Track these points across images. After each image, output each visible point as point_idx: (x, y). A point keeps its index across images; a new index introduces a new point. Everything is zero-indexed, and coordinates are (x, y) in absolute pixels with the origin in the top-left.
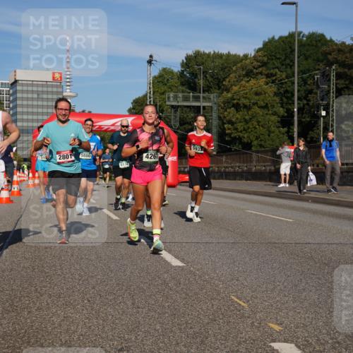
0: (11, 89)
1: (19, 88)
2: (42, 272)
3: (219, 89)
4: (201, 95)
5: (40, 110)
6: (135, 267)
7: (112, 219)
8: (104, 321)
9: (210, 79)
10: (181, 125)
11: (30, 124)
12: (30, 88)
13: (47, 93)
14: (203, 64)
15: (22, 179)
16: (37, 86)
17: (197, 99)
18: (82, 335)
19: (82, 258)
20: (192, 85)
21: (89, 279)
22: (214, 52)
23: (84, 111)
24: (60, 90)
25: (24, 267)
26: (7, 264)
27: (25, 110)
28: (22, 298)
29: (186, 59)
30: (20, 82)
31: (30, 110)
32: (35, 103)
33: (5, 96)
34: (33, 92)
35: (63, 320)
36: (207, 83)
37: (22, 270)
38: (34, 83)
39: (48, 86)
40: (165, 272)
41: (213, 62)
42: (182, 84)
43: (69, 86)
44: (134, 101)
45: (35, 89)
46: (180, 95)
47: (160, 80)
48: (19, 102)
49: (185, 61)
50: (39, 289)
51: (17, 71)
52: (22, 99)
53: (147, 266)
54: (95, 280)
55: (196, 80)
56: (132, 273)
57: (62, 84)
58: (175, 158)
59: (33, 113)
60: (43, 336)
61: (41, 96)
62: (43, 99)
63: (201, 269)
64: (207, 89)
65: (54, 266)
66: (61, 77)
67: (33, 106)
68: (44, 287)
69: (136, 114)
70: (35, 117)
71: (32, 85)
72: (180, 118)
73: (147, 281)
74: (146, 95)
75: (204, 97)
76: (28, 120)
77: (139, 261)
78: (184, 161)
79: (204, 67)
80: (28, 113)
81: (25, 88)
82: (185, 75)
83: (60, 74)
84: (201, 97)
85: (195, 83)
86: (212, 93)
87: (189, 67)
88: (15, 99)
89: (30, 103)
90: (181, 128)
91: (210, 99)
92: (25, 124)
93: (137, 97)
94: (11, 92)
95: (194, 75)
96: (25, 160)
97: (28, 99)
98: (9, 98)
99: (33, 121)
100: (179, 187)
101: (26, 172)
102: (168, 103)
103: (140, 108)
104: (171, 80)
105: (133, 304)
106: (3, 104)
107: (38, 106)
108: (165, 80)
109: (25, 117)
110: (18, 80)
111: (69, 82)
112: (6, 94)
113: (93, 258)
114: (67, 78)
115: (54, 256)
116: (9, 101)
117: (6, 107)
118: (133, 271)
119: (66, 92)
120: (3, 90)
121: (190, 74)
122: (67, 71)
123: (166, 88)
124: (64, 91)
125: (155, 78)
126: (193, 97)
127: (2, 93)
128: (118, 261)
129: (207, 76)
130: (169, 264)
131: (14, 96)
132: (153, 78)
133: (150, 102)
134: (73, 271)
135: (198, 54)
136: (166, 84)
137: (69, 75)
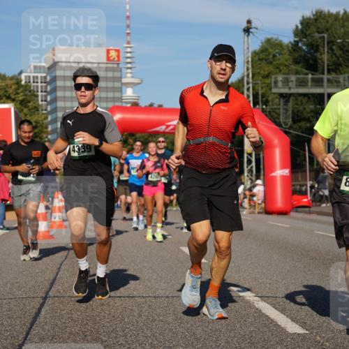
0: (48, 74)
1: (59, 73)
4: (325, 77)
6: (232, 334)
9: (338, 53)
10: (294, 121)
14: (327, 30)
17: (318, 82)
19: (154, 320)
20: (311, 62)
22: (345, 12)
23: (151, 105)
24: (117, 74)
25: (71, 333)
26: (47, 327)
27: (68, 104)
29: (302, 24)
30: (60, 64)
33: (39, 84)
36: (334, 58)
39: (99, 70)
41: (343, 26)
42: (296, 62)
43: (130, 68)
46: (293, 78)
47: (262, 56)
48: (59, 94)
49: (300, 27)
52: (64, 89)
53: (251, 332)
55: (318, 55)
56: (228, 343)
57: (121, 66)
58: (286, 172)
63: (333, 338)
64: (335, 68)
65: (115, 331)
66: (118, 56)
72: (293, 111)
75: (329, 80)
77: (238, 326)
78: (299, 175)
79: (329, 35)
81: (68, 73)
82: (300, 48)
83: (118, 51)
84: (325, 81)
85: (315, 60)
86: (341, 74)
87: (305, 36)
88: (54, 90)
90: (295, 126)
91: (339, 82)
94: (48, 79)
95: (314, 47)
98: (46, 87)
100: (293, 214)
102: (274, 90)
104: (278, 57)
106: (37, 96)
108: (271, 56)
110: (58, 62)
111: (130, 63)
112: (41, 82)
113: (170, 319)
114: (128, 58)
115: (114, 317)
116: (45, 92)
117: (42, 101)
118: (229, 340)
119: (126, 77)
120: (37, 77)
121: (307, 45)
122: (127, 47)
123: (271, 68)
124: (123, 76)
125: (255, 53)
126: (313, 80)
127: (36, 81)
128: (207, 324)
129: (334, 48)
130: (283, 330)
131: (53, 85)
132: (252, 54)
133: (248, 89)
134: (142, 339)
135: (319, 16)
136: (271, 63)
137: (130, 52)
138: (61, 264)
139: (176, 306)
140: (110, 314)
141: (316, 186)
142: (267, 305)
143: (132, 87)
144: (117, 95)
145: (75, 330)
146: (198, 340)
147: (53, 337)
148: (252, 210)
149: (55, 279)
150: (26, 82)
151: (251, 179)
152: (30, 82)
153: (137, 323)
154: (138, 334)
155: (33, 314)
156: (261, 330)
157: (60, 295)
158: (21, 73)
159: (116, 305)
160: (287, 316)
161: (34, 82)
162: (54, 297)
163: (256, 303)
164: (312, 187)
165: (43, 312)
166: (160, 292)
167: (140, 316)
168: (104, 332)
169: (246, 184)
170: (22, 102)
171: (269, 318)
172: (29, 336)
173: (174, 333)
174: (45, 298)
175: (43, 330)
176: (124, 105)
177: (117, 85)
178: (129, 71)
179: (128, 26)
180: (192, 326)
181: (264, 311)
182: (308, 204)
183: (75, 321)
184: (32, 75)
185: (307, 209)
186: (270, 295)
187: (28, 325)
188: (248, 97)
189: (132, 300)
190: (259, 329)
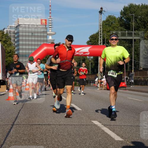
0: (16, 30)
1: (20, 29)
3: (145, 28)
4: (133, 32)
5: (33, 43)
6: (92, 141)
9: (139, 22)
11: (27, 51)
12: (27, 30)
13: (38, 32)
14: (135, 12)
16: (32, 28)
17: (130, 34)
19: (59, 135)
20: (127, 26)
22: (142, 5)
24: (45, 30)
25: (24, 140)
27: (24, 43)
29: (124, 9)
30: (21, 25)
31: (27, 43)
32: (30, 38)
33: (12, 34)
34: (29, 32)
36: (137, 24)
37: (23, 142)
39: (38, 28)
40: (111, 145)
41: (141, 11)
42: (121, 26)
43: (51, 28)
44: (90, 36)
45: (30, 30)
46: (120, 32)
47: (106, 23)
48: (20, 38)
49: (123, 11)
51: (19, 19)
52: (23, 36)
53: (100, 140)
55: (130, 23)
56: (90, 144)
57: (47, 26)
59: (29, 45)
61: (34, 34)
62: (35, 36)
64: (137, 28)
65: (42, 139)
67: (29, 40)
69: (92, 44)
70: (30, 47)
71: (29, 27)
74: (98, 33)
75: (135, 34)
76: (26, 49)
77: (94, 137)
79: (135, 14)
80: (26, 45)
81: (24, 29)
82: (123, 20)
84: (133, 34)
85: (129, 25)
86: (140, 31)
87: (125, 15)
88: (18, 36)
89: (27, 38)
91: (139, 34)
92: (24, 51)
93: (93, 34)
94: (16, 32)
95: (129, 19)
97: (26, 36)
98: (15, 35)
99: (29, 49)
103: (94, 41)
104: (114, 23)
106: (11, 39)
107: (32, 41)
108: (110, 23)
109: (24, 47)
110: (20, 25)
111: (51, 25)
112: (13, 33)
113: (66, 134)
114: (50, 23)
115: (42, 133)
116: (14, 37)
117: (13, 41)
118: (91, 143)
119: (49, 31)
120: (11, 31)
121: (126, 19)
122: (50, 19)
123: (110, 28)
124: (48, 31)
125: (104, 22)
126: (128, 33)
127: (10, 32)
128: (81, 137)
129: (137, 20)
131: (18, 34)
132: (102, 22)
133: (101, 37)
134: (54, 142)
135: (131, 6)
136: (110, 26)
137: (51, 21)
138: (20, 111)
139: (68, 129)
140: (40, 132)
141: (129, 78)
142: (107, 129)
143: (51, 36)
144: (45, 39)
145: (25, 138)
146: (77, 143)
147: (16, 141)
148: (101, 88)
149: (17, 117)
150: (6, 33)
151: (101, 75)
152: (8, 33)
153: (52, 136)
154: (52, 140)
155: (8, 132)
156: (104, 139)
157: (19, 124)
158: (4, 29)
159: (43, 128)
160: (115, 133)
161: (10, 33)
162: (17, 124)
163: (102, 127)
164: (127, 79)
165: (12, 131)
166: (62, 123)
167: (53, 133)
168: (38, 139)
169: (99, 77)
170: (4, 42)
171: (108, 134)
172: (6, 141)
173: (67, 140)
174: (13, 125)
175: (12, 138)
176: (48, 43)
177: (45, 34)
178: (50, 29)
179: (50, 10)
180: (75, 137)
181: (105, 131)
182: (125, 86)
183: (25, 135)
184: (9, 30)
185: (125, 88)
186: (108, 124)
187: (5, 136)
188: (101, 40)
189: (50, 126)
190: (103, 138)
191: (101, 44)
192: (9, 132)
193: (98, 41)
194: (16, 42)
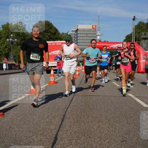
0: (75, 32)
1: (79, 32)
2: (89, 107)
6: (127, 107)
7: (117, 86)
8: (115, 129)
11: (83, 47)
12: (83, 32)
13: (90, 34)
15: (80, 69)
16: (86, 31)
18: (106, 134)
19: (105, 103)
21: (108, 111)
23: (105, 41)
24: (95, 32)
27: (81, 41)
28: (81, 118)
30: (79, 30)
31: (83, 41)
32: (85, 38)
33: (73, 35)
34: (84, 34)
35: (98, 128)
38: (85, 30)
39: (90, 31)
43: (99, 31)
44: (126, 36)
45: (85, 32)
47: (138, 27)
48: (79, 38)
50: (88, 114)
51: (78, 25)
52: (80, 36)
53: (133, 106)
54: (110, 111)
56: (126, 109)
57: (96, 30)
59: (84, 42)
60: (90, 133)
61: (87, 35)
62: (88, 37)
65: (94, 105)
66: (96, 27)
67: (84, 39)
68: (90, 113)
70: (85, 44)
71: (84, 31)
73: (133, 113)
74: (132, 33)
77: (129, 105)
81: (81, 32)
83: (95, 26)
88: (77, 37)
89: (83, 38)
94: (76, 34)
96: (81, 62)
97: (82, 37)
98: (75, 36)
101: (81, 66)
103: (129, 39)
104: (143, 27)
105: (127, 122)
106: (72, 39)
107: (86, 40)
108: (141, 27)
109: (81, 44)
111: (99, 29)
113: (110, 102)
115: (93, 101)
116: (75, 38)
117: (74, 40)
119: (98, 33)
120: (73, 33)
123: (141, 30)
125: (136, 26)
128: (120, 104)
130: (142, 106)
133: (134, 37)
134: (101, 107)
136: (141, 29)
137: (99, 26)
139: (111, 99)
142: (138, 99)
143: (99, 36)
144: (95, 38)
145: (83, 104)
146: (117, 108)
147: (77, 106)
153: (100, 103)
158: (68, 32)
159: (94, 98)
160: (144, 102)
162: (77, 95)
163: (135, 98)
165: (74, 99)
166: (107, 95)
167: (101, 101)
168: (91, 105)
171: (138, 103)
172: (70, 105)
173: (111, 106)
175: (74, 104)
177: (95, 35)
179: (99, 19)
180: (116, 104)
181: (137, 101)
183: (82, 102)
184: (71, 33)
186: (139, 96)
187: (70, 102)
188: (134, 39)
189: (98, 97)
190: (135, 106)
191: (133, 41)
192: (72, 100)
193: (132, 39)
194: (76, 41)
